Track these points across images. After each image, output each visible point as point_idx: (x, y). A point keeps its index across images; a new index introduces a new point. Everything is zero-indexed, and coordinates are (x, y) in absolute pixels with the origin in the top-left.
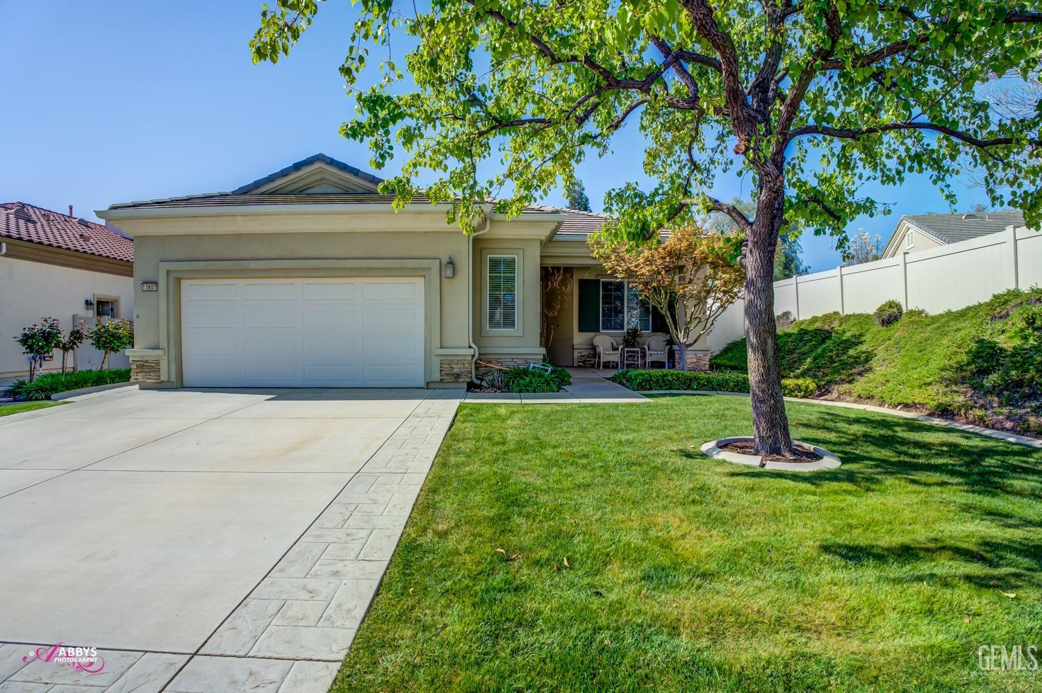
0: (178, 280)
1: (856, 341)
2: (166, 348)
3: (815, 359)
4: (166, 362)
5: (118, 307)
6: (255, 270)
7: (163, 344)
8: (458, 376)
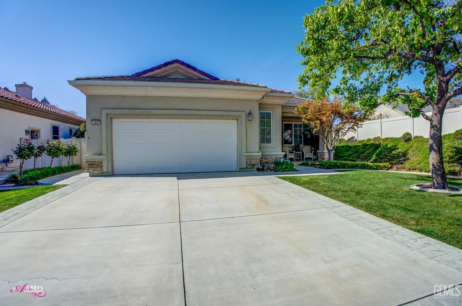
0: (112, 118)
1: (394, 148)
2: (106, 155)
3: (377, 155)
4: (106, 162)
5: (40, 133)
6: (155, 114)
7: (104, 152)
8: (254, 165)
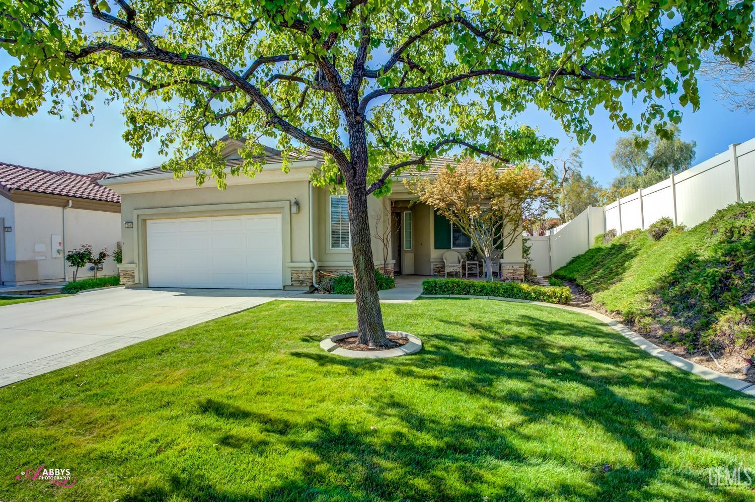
0: (145, 221)
2: (138, 263)
4: (138, 271)
7: (136, 261)
8: (302, 282)
